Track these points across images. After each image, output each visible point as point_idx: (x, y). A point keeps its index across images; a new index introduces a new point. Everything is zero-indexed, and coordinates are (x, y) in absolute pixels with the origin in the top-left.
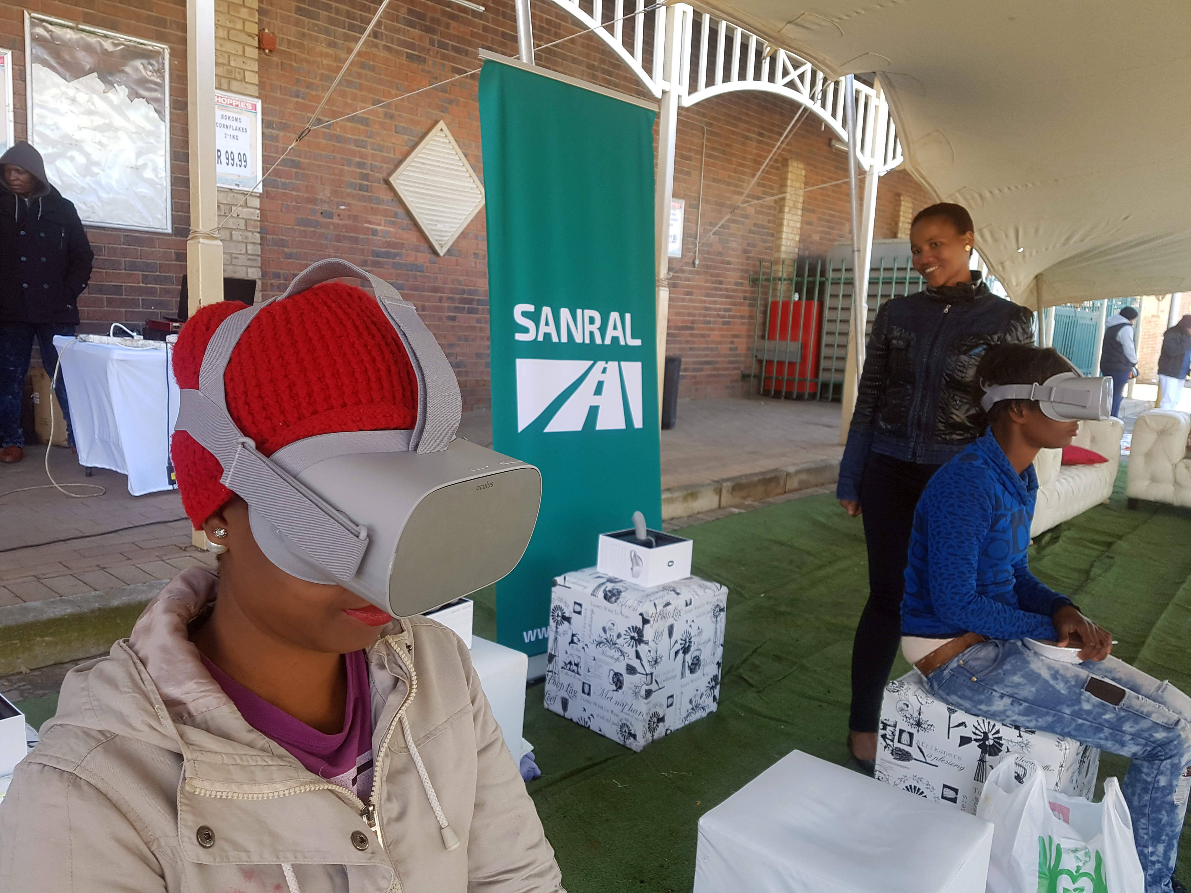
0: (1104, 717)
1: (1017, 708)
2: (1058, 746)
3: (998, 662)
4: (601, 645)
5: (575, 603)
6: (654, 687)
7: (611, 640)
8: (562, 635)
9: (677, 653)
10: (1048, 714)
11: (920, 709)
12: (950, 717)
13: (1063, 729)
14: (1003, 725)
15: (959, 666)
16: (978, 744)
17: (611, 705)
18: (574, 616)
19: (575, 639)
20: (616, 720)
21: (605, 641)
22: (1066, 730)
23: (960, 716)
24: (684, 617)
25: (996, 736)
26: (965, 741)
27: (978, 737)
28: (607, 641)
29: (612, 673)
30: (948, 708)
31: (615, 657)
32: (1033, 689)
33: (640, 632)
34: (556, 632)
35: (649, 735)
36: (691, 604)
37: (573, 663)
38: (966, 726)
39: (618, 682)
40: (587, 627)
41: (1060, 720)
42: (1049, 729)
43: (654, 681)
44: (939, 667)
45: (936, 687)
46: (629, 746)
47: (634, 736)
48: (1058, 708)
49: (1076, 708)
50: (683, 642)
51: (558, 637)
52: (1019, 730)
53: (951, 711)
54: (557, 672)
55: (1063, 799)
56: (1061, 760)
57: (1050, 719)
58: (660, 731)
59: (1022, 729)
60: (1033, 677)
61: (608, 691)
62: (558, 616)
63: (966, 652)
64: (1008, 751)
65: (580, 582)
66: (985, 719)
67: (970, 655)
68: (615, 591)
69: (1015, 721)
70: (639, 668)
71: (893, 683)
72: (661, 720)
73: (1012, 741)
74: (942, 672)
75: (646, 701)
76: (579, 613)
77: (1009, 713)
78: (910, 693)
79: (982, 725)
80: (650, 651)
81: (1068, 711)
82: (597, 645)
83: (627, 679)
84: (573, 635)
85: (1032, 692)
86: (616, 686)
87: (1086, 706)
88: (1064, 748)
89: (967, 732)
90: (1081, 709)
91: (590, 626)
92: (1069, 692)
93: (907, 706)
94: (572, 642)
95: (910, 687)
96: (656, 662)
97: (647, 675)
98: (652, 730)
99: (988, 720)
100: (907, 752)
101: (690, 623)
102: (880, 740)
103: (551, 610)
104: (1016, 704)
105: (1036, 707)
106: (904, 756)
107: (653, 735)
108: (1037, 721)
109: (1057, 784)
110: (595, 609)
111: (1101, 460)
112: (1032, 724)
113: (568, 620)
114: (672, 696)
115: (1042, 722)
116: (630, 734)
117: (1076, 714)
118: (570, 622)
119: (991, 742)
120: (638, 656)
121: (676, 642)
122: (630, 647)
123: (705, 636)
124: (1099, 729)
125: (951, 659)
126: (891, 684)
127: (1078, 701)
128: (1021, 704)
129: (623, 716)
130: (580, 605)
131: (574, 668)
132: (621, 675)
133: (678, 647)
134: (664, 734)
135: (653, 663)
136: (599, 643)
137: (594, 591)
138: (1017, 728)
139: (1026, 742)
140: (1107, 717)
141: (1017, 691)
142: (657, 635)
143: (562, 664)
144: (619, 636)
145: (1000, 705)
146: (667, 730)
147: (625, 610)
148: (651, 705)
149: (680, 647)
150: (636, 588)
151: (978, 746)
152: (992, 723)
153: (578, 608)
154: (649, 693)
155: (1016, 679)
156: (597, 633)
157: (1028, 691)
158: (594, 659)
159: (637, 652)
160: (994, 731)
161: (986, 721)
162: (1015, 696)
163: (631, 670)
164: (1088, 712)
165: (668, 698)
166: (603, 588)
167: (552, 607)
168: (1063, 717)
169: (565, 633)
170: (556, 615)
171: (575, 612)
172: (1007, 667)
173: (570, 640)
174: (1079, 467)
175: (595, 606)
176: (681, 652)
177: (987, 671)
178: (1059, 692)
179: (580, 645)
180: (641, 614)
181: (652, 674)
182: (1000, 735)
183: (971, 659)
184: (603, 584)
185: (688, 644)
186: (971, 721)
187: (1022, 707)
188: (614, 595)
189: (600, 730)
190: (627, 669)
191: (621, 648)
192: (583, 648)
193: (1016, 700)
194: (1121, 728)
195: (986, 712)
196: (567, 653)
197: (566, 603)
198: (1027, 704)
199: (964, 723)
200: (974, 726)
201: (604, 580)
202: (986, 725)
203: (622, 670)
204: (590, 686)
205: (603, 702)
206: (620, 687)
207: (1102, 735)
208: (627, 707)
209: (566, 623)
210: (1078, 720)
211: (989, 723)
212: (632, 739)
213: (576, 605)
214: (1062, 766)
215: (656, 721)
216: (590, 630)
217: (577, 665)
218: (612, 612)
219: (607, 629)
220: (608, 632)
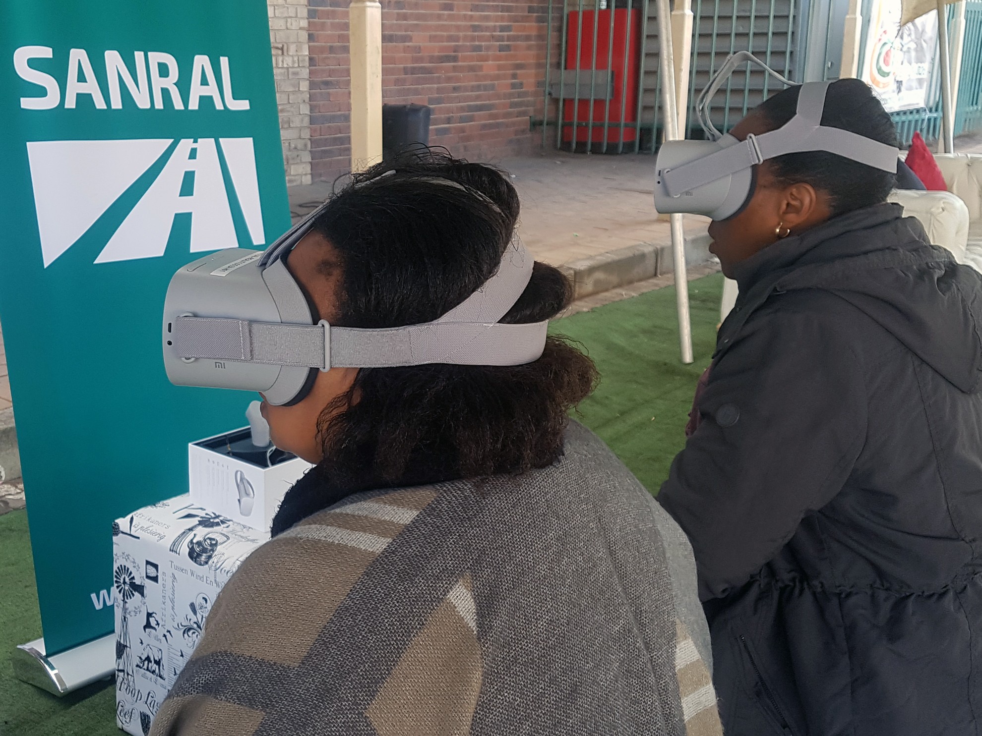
4: (190, 633)
5: (148, 563)
8: (133, 614)
18: (148, 583)
19: (153, 622)
21: (195, 626)
28: (198, 626)
34: (125, 609)
37: (152, 659)
40: (169, 604)
51: (128, 616)
54: (131, 673)
62: (125, 583)
65: (155, 526)
68: (207, 544)
76: (155, 579)
82: (184, 633)
84: (149, 615)
91: (172, 601)
94: (148, 625)
103: (115, 574)
110: (178, 574)
113: (140, 589)
118: (143, 595)
130: (156, 566)
131: (155, 667)
136: (188, 629)
137: (174, 544)
143: (138, 661)
147: (220, 577)
153: (152, 572)
156: (183, 613)
158: (182, 655)
166: (192, 536)
167: (115, 568)
169: (137, 611)
170: (122, 581)
171: (148, 577)
173: (145, 623)
175: (177, 568)
179: (161, 631)
184: (191, 528)
188: (204, 550)
192: (165, 636)
196: (142, 643)
197: (134, 562)
201: (194, 521)
209: (136, 594)
213: (149, 567)
216: (173, 608)
217: (158, 663)
218: (201, 578)
219: (197, 608)
220: (198, 611)
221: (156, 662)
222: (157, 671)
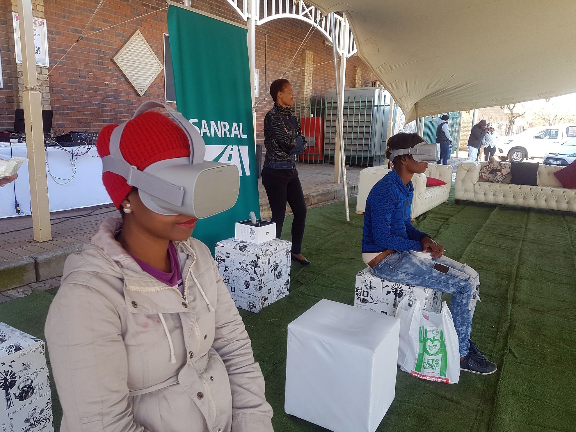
0: (441, 278)
1: (408, 277)
2: (424, 291)
3: (400, 259)
4: (239, 270)
5: (226, 253)
6: (263, 285)
7: (243, 268)
8: (221, 267)
9: (272, 271)
10: (420, 278)
11: (371, 282)
12: (382, 284)
13: (426, 284)
14: (403, 285)
15: (385, 263)
16: (394, 293)
17: (244, 295)
18: (226, 259)
19: (227, 269)
20: (247, 301)
21: (240, 268)
22: (427, 285)
23: (386, 283)
24: (274, 255)
25: (400, 289)
26: (388, 292)
27: (394, 291)
28: (242, 268)
29: (244, 281)
30: (382, 280)
31: (246, 274)
32: (414, 269)
33: (256, 263)
35: (261, 306)
36: (277, 250)
38: (389, 287)
39: (247, 285)
40: (232, 263)
41: (424, 281)
42: (420, 285)
43: (263, 283)
44: (377, 264)
45: (376, 272)
46: (253, 311)
47: (255, 307)
48: (423, 276)
49: (431, 275)
50: (274, 266)
52: (409, 286)
53: (383, 281)
55: (427, 313)
56: (426, 296)
57: (421, 280)
58: (266, 304)
59: (410, 286)
60: (413, 265)
61: (243, 289)
63: (387, 257)
64: (405, 295)
65: (228, 244)
66: (396, 283)
67: (389, 258)
68: (244, 246)
69: (407, 282)
70: (256, 278)
71: (360, 272)
72: (266, 299)
73: (406, 291)
74: (379, 266)
75: (260, 291)
76: (229, 257)
77: (405, 279)
78: (366, 275)
79: (395, 285)
80: (260, 270)
81: (427, 277)
82: (237, 270)
83: (251, 283)
84: (226, 267)
85: (413, 270)
86: (246, 287)
87: (434, 275)
88: (427, 291)
89: (389, 289)
90: (432, 276)
91: (234, 262)
92: (428, 270)
93: (366, 281)
95: (366, 273)
96: (263, 275)
97: (260, 280)
98: (263, 304)
99: (397, 283)
100: (366, 300)
101: (277, 257)
102: (356, 296)
104: (407, 276)
105: (415, 276)
106: (365, 301)
107: (263, 306)
108: (416, 282)
109: (425, 306)
110: (235, 255)
111: (444, 183)
112: (414, 283)
113: (223, 260)
114: (270, 289)
115: (418, 282)
116: (253, 306)
117: (430, 278)
118: (224, 262)
119: (399, 292)
120: (255, 273)
121: (271, 266)
122: (252, 269)
123: (283, 263)
124: (439, 283)
125: (382, 260)
126: (359, 273)
127: (431, 273)
128: (409, 276)
129: (250, 299)
130: (229, 254)
132: (248, 281)
133: (272, 268)
134: (267, 305)
135: (262, 275)
137: (235, 247)
138: (408, 285)
139: (412, 291)
140: (442, 278)
141: (407, 270)
142: (264, 263)
144: (247, 265)
145: (401, 276)
146: (269, 303)
147: (249, 254)
148: (262, 293)
149: (273, 268)
150: (253, 244)
151: (394, 294)
152: (399, 284)
153: (228, 255)
154: (261, 288)
155: (407, 266)
156: (237, 265)
157: (412, 270)
158: (236, 277)
159: (255, 271)
160: (399, 287)
161: (396, 284)
162: (407, 272)
163: (253, 279)
164: (435, 277)
165: (269, 290)
166: (239, 245)
167: (216, 256)
168: (426, 279)
170: (218, 259)
171: (226, 257)
172: (403, 261)
173: (225, 269)
174: (434, 187)
175: (235, 253)
176: (273, 270)
177: (396, 264)
178: (424, 270)
179: (230, 271)
180: (256, 255)
181: (262, 280)
182: (402, 289)
183: (389, 259)
184: (239, 244)
185: (276, 266)
186: (390, 284)
187: (409, 277)
188: (244, 248)
189: (240, 306)
190: (251, 279)
191: (248, 270)
192: (231, 272)
193: (407, 274)
194: (448, 282)
195: (396, 280)
196: (224, 275)
197: (222, 253)
198: (411, 275)
199: (388, 285)
200: (392, 286)
201: (239, 242)
202: (396, 285)
203: (249, 280)
204: (235, 288)
205: (241, 294)
206: (248, 287)
207: (441, 286)
208: (252, 295)
209: (222, 262)
210: (431, 280)
211: (397, 284)
212: (254, 308)
214: (426, 299)
215: (264, 300)
216: (234, 264)
217: (228, 280)
218: (243, 255)
219: (241, 263)
220: (242, 264)
221: (228, 279)
222: (228, 282)
